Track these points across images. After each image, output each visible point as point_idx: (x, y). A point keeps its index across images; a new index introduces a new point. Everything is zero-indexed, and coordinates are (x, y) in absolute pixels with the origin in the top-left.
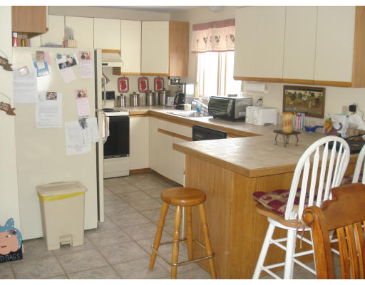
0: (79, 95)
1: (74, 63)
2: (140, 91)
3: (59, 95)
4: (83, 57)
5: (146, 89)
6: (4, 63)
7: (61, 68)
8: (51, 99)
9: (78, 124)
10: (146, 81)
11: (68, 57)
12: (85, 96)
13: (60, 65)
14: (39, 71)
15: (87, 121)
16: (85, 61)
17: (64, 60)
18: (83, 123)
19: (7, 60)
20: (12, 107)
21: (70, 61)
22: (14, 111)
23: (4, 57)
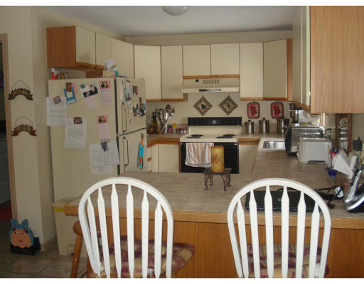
0: (100, 121)
1: (96, 92)
2: (273, 117)
3: (84, 120)
4: (103, 86)
5: (280, 115)
6: (27, 94)
7: (85, 96)
8: (78, 123)
9: (100, 147)
10: (280, 106)
11: (91, 86)
12: (105, 121)
13: (85, 94)
14: (68, 99)
15: (108, 144)
16: (105, 89)
17: (87, 89)
18: (104, 146)
19: (29, 92)
20: (34, 129)
21: (93, 89)
22: (36, 133)
23: (26, 89)
